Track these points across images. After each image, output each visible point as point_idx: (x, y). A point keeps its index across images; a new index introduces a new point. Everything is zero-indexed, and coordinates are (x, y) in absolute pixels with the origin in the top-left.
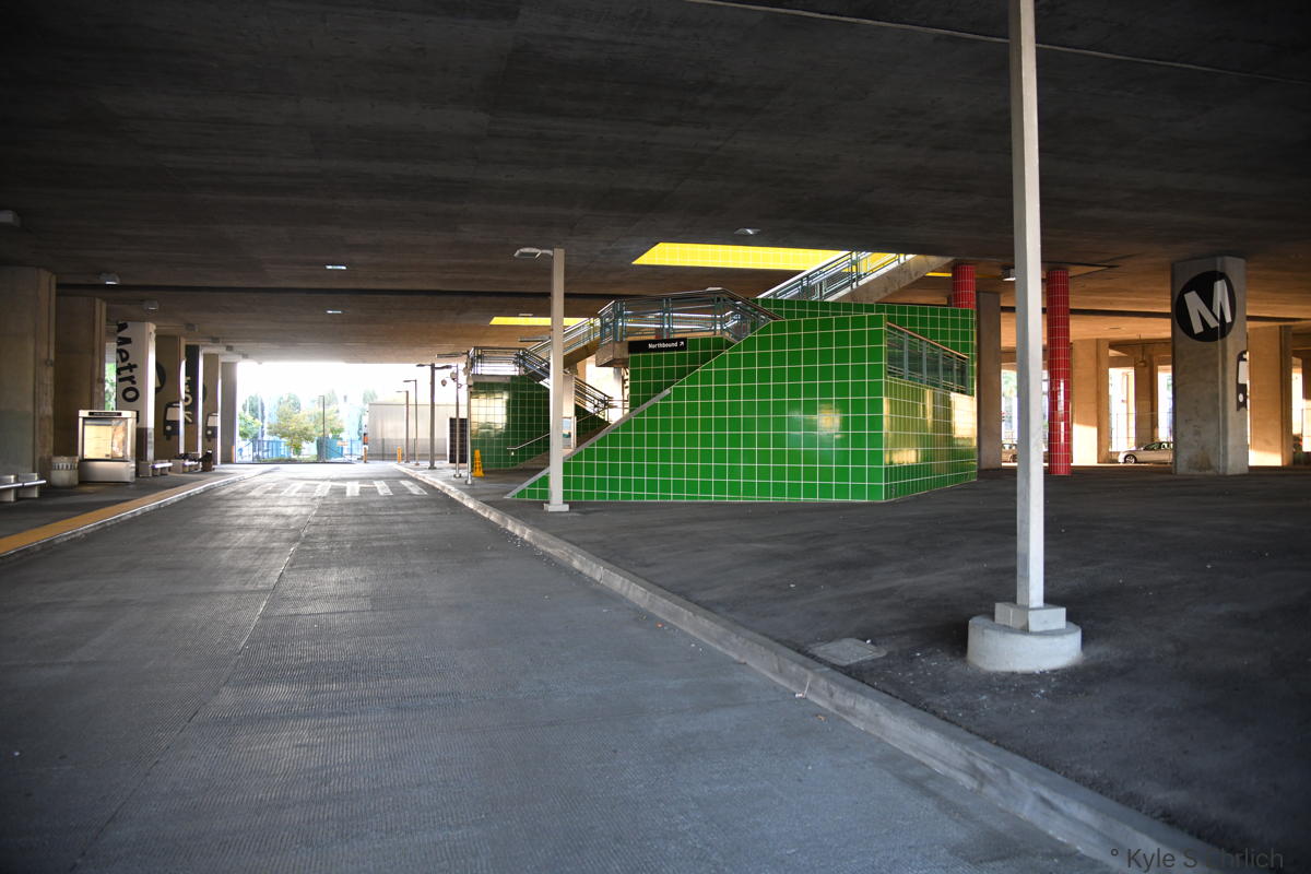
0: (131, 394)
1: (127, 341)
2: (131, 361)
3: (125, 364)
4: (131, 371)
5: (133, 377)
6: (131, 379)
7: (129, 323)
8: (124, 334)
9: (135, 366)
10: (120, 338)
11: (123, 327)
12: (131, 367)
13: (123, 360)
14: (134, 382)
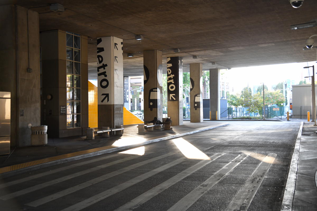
0: (104, 84)
1: (101, 50)
2: (104, 62)
3: (101, 65)
4: (104, 69)
5: (105, 72)
6: (104, 74)
7: (102, 39)
8: (100, 46)
9: (106, 65)
10: (98, 48)
11: (99, 41)
12: (104, 66)
13: (100, 62)
14: (106, 76)
